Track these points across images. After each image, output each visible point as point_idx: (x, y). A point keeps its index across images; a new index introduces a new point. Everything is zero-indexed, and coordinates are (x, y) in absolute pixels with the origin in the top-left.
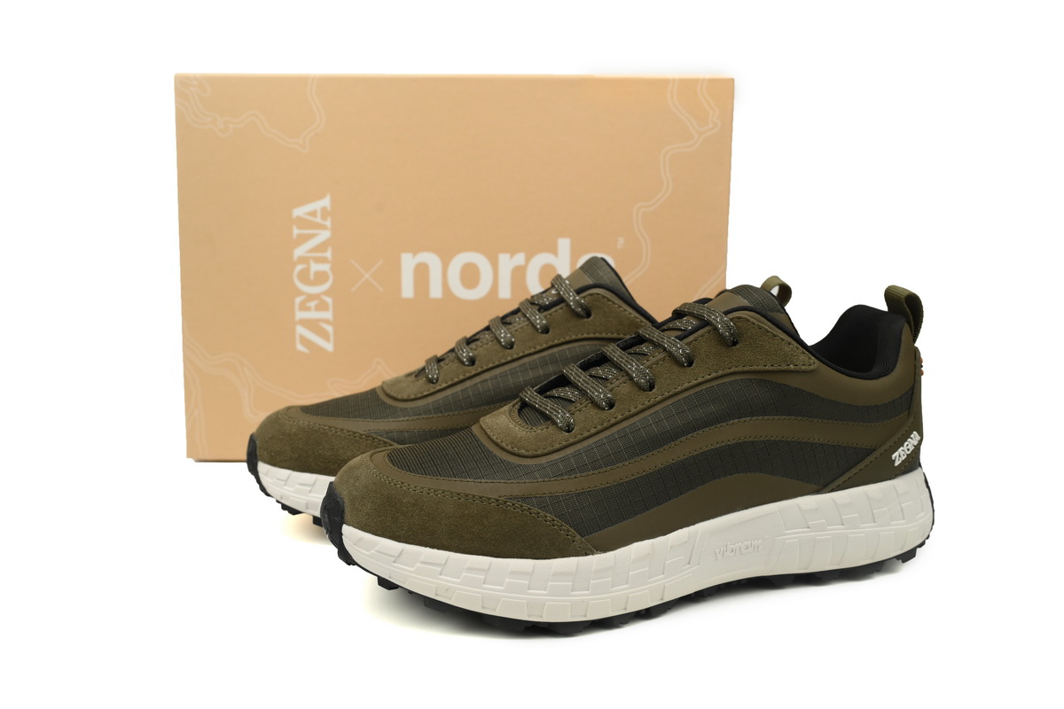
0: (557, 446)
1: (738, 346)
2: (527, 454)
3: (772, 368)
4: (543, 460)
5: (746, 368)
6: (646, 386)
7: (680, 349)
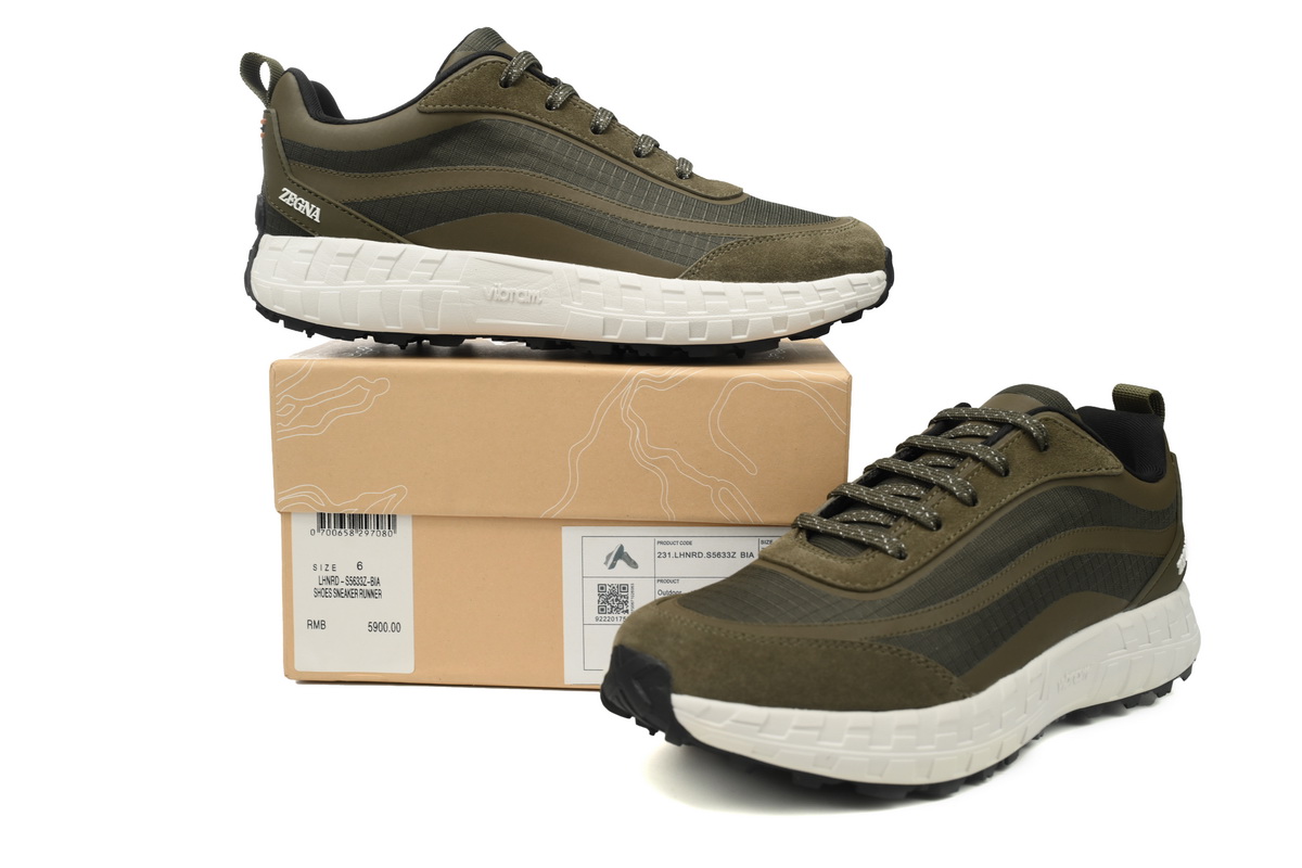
0: (896, 576)
1: (1049, 450)
2: (865, 588)
3: (1086, 473)
4: (886, 594)
5: (1062, 475)
6: (969, 500)
7: (992, 455)
